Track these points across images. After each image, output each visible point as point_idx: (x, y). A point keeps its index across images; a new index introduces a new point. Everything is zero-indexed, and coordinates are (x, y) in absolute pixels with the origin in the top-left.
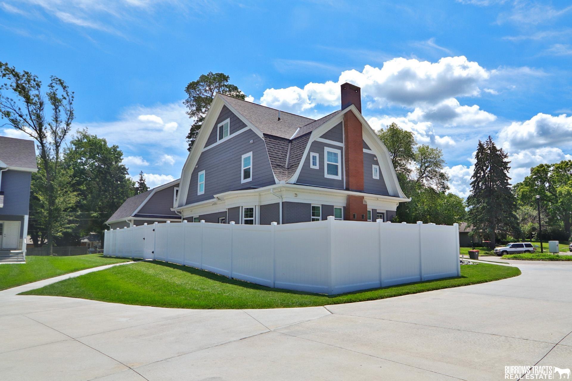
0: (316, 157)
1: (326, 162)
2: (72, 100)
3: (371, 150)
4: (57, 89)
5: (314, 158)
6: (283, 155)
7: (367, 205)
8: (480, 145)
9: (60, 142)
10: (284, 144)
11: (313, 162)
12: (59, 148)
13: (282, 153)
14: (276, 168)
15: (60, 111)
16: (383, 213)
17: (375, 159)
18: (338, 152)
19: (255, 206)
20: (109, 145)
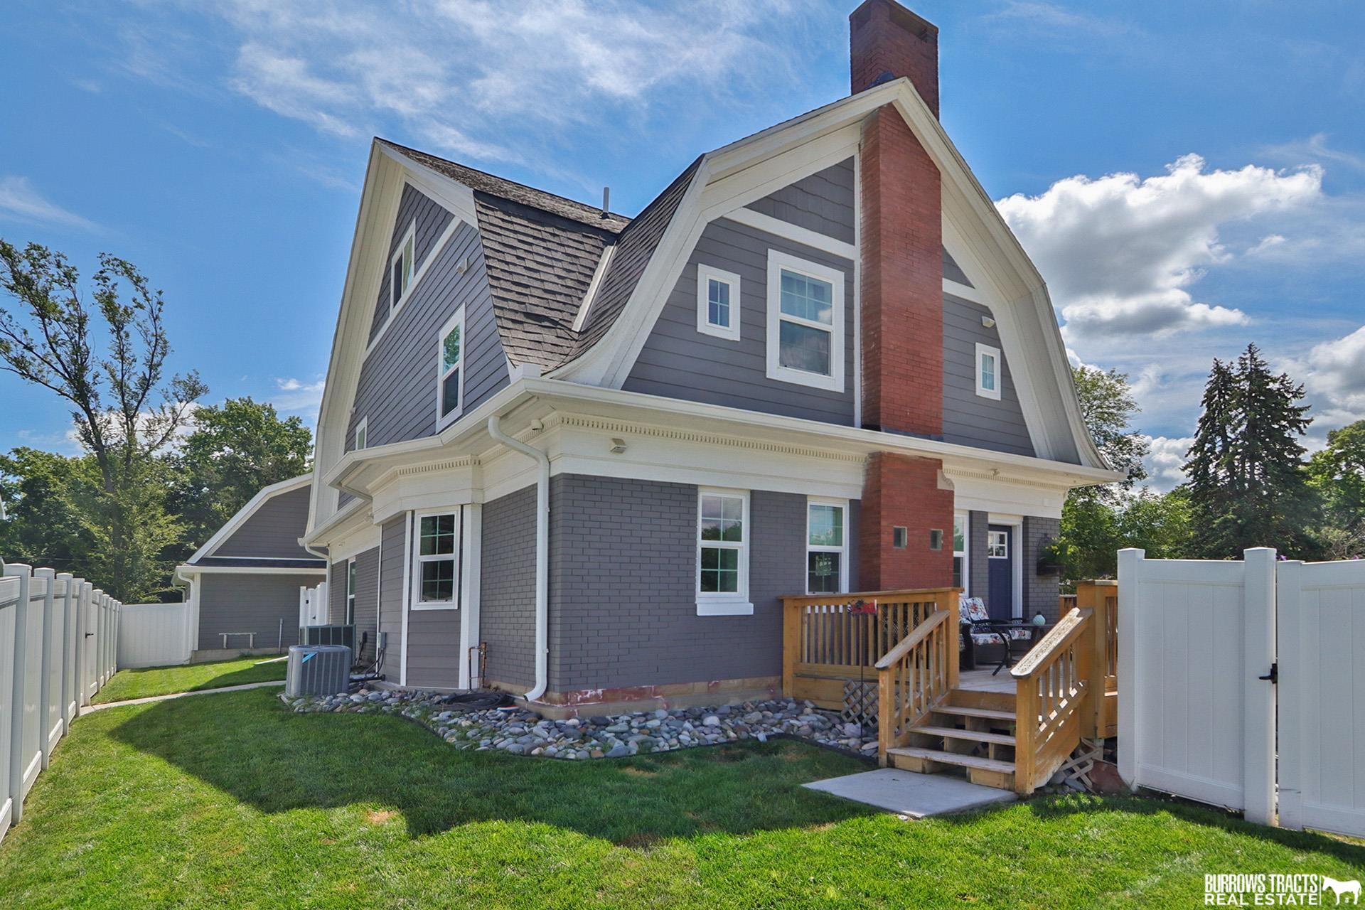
0: (725, 288)
1: (775, 315)
2: (160, 310)
3: (968, 284)
4: (116, 284)
5: (718, 292)
6: (569, 283)
7: (952, 492)
8: (1219, 370)
9: (137, 407)
10: (582, 243)
11: (712, 308)
12: (135, 419)
13: (563, 274)
14: (517, 326)
15: (127, 335)
16: (1008, 529)
17: (987, 322)
18: (835, 279)
19: (462, 506)
20: (281, 419)
